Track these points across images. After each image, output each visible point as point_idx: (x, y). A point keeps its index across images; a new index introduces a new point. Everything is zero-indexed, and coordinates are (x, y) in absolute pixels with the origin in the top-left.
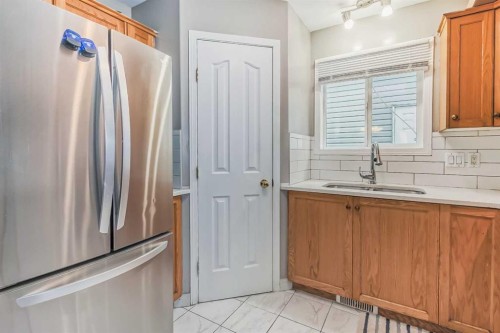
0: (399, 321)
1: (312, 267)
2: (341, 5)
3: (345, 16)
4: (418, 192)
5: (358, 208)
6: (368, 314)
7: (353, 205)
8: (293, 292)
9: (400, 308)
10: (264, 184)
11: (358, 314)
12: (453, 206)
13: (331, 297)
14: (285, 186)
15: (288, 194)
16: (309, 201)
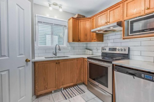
0: (67, 88)
1: (45, 86)
2: (49, 1)
3: (50, 5)
4: (66, 57)
5: (59, 63)
6: (61, 91)
7: (58, 62)
8: (37, 99)
9: (68, 85)
10: (27, 61)
11: (59, 92)
12: (77, 58)
13: (51, 93)
14: (33, 60)
15: (35, 63)
16: (44, 64)
